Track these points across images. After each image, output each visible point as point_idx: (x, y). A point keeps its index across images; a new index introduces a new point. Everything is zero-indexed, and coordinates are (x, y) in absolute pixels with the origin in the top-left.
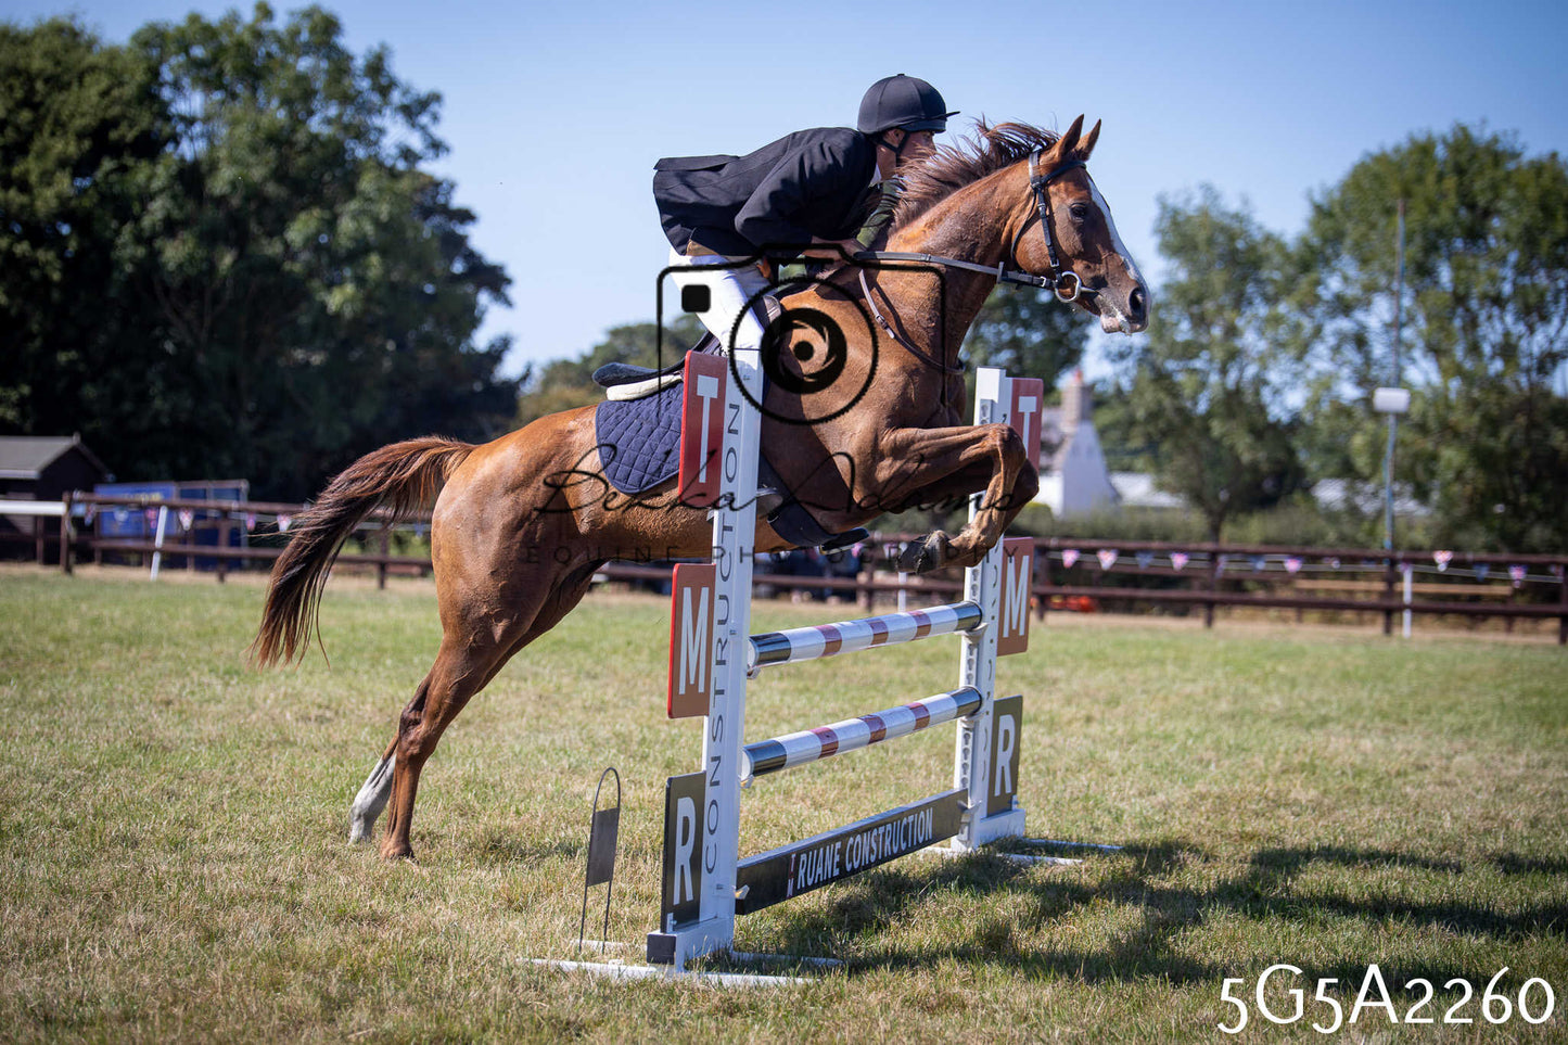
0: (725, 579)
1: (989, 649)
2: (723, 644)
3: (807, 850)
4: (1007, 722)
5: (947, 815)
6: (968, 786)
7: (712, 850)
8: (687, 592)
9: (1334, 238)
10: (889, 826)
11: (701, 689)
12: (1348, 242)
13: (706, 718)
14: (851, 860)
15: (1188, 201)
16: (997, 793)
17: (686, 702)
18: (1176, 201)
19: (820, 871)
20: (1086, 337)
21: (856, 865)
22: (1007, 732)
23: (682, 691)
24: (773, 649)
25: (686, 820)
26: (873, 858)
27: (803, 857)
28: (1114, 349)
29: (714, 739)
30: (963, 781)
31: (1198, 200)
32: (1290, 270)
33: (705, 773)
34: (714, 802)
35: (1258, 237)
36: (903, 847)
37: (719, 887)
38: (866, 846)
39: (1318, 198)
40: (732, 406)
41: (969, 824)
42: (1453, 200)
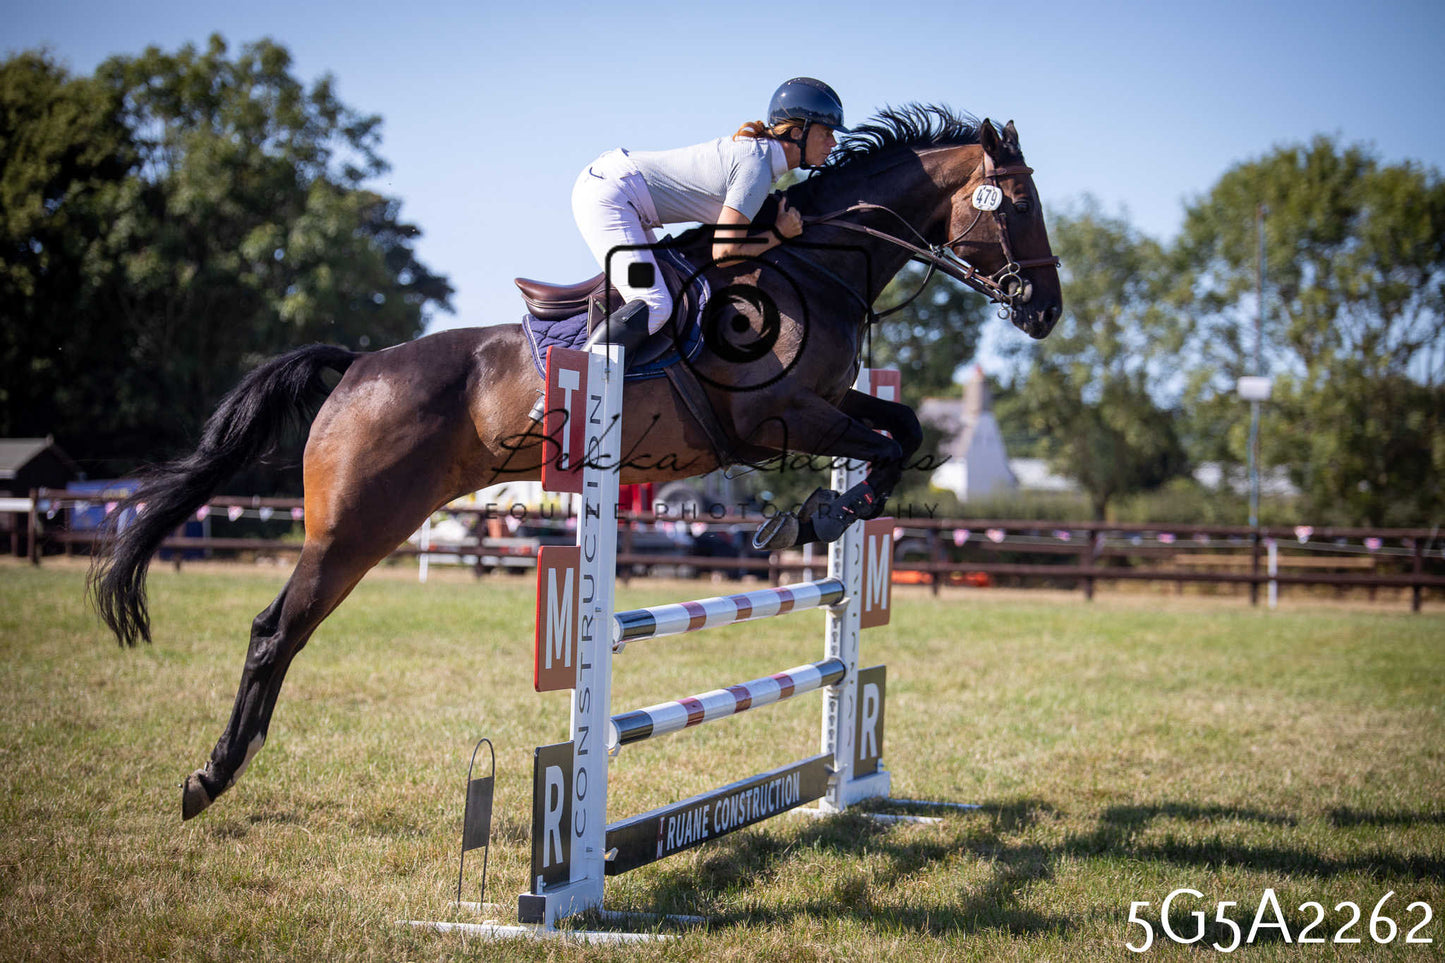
0: (590, 560)
1: (853, 622)
2: (589, 621)
3: (676, 813)
4: (871, 690)
5: (815, 778)
6: (834, 751)
7: (581, 813)
8: (552, 572)
9: (1207, 240)
10: (757, 790)
11: (568, 664)
12: (1219, 244)
13: (573, 691)
14: (719, 822)
15: (1069, 209)
16: (863, 756)
17: (552, 676)
18: (1058, 209)
19: (689, 832)
21: (725, 826)
22: (871, 701)
23: (549, 665)
24: (638, 626)
25: (554, 787)
26: (741, 820)
27: (672, 820)
28: (1006, 345)
29: (582, 710)
30: (830, 746)
31: (1080, 207)
32: (1164, 271)
33: (573, 742)
34: (582, 770)
35: (1135, 240)
36: (771, 808)
37: (589, 850)
38: (733, 809)
39: (1192, 203)
40: (593, 398)
41: (836, 786)
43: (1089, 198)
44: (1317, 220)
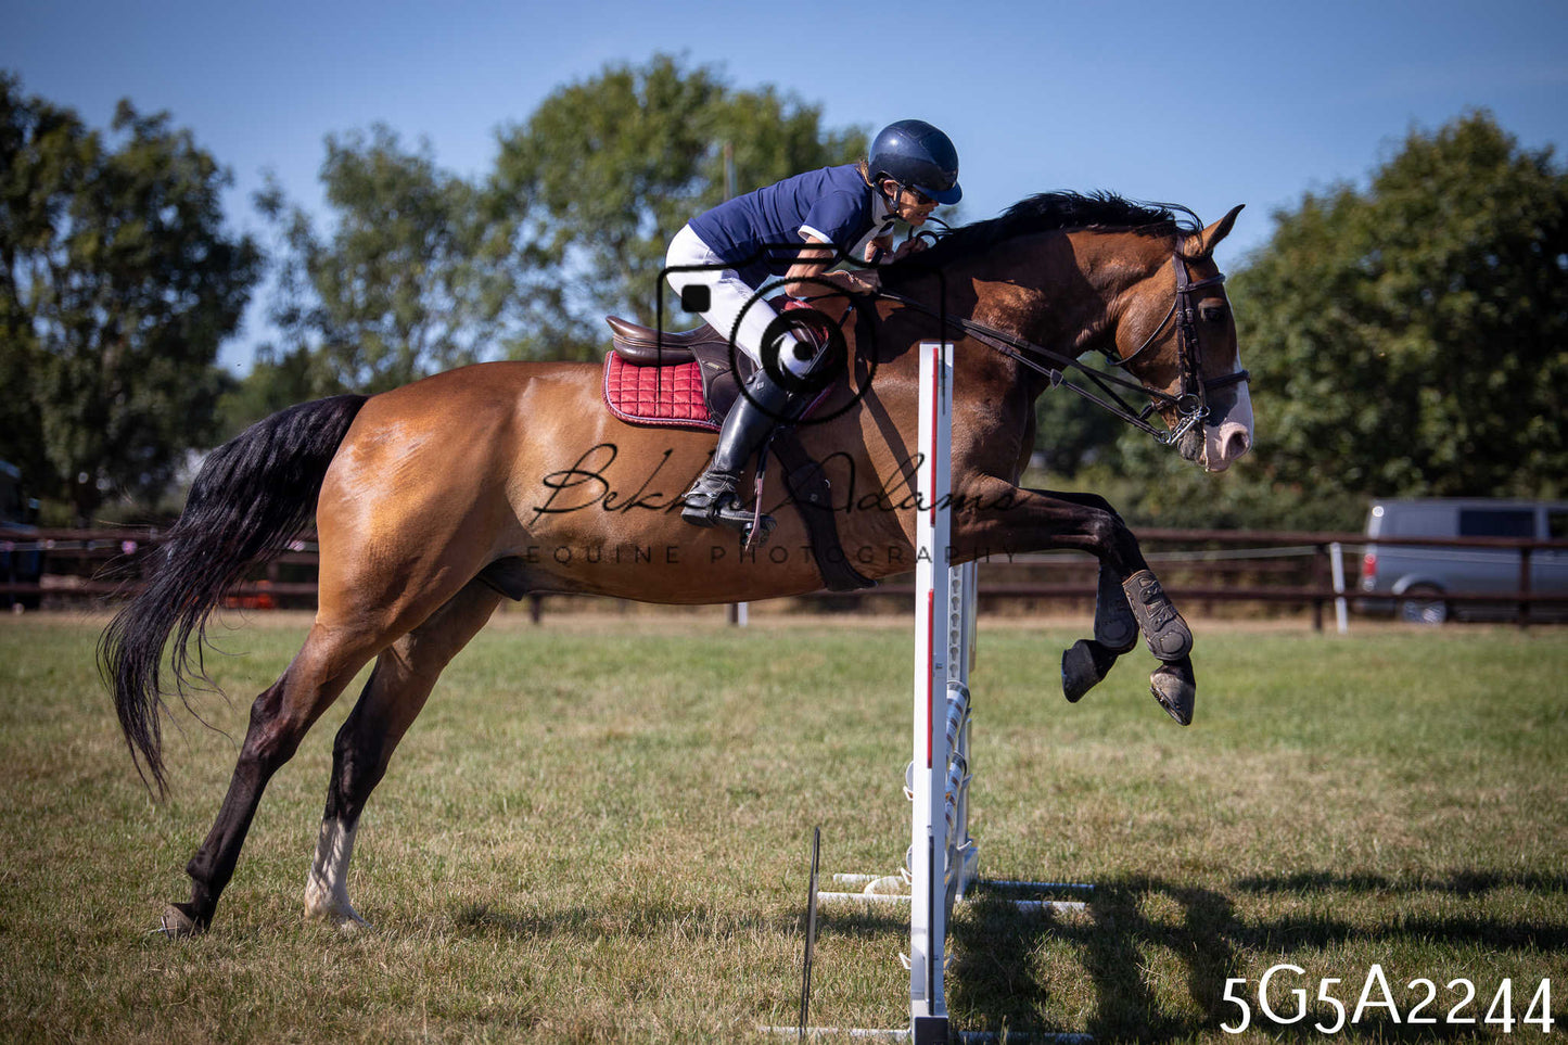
9: (527, 180)
12: (542, 187)
15: (361, 140)
18: (343, 142)
20: (247, 299)
28: (282, 311)
31: (370, 141)
32: (472, 219)
35: (440, 182)
39: (508, 135)
42: (662, 137)
43: (380, 128)
44: (654, 156)
